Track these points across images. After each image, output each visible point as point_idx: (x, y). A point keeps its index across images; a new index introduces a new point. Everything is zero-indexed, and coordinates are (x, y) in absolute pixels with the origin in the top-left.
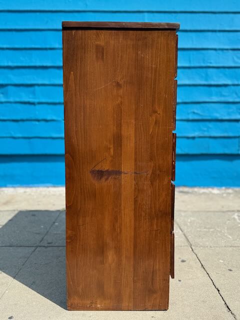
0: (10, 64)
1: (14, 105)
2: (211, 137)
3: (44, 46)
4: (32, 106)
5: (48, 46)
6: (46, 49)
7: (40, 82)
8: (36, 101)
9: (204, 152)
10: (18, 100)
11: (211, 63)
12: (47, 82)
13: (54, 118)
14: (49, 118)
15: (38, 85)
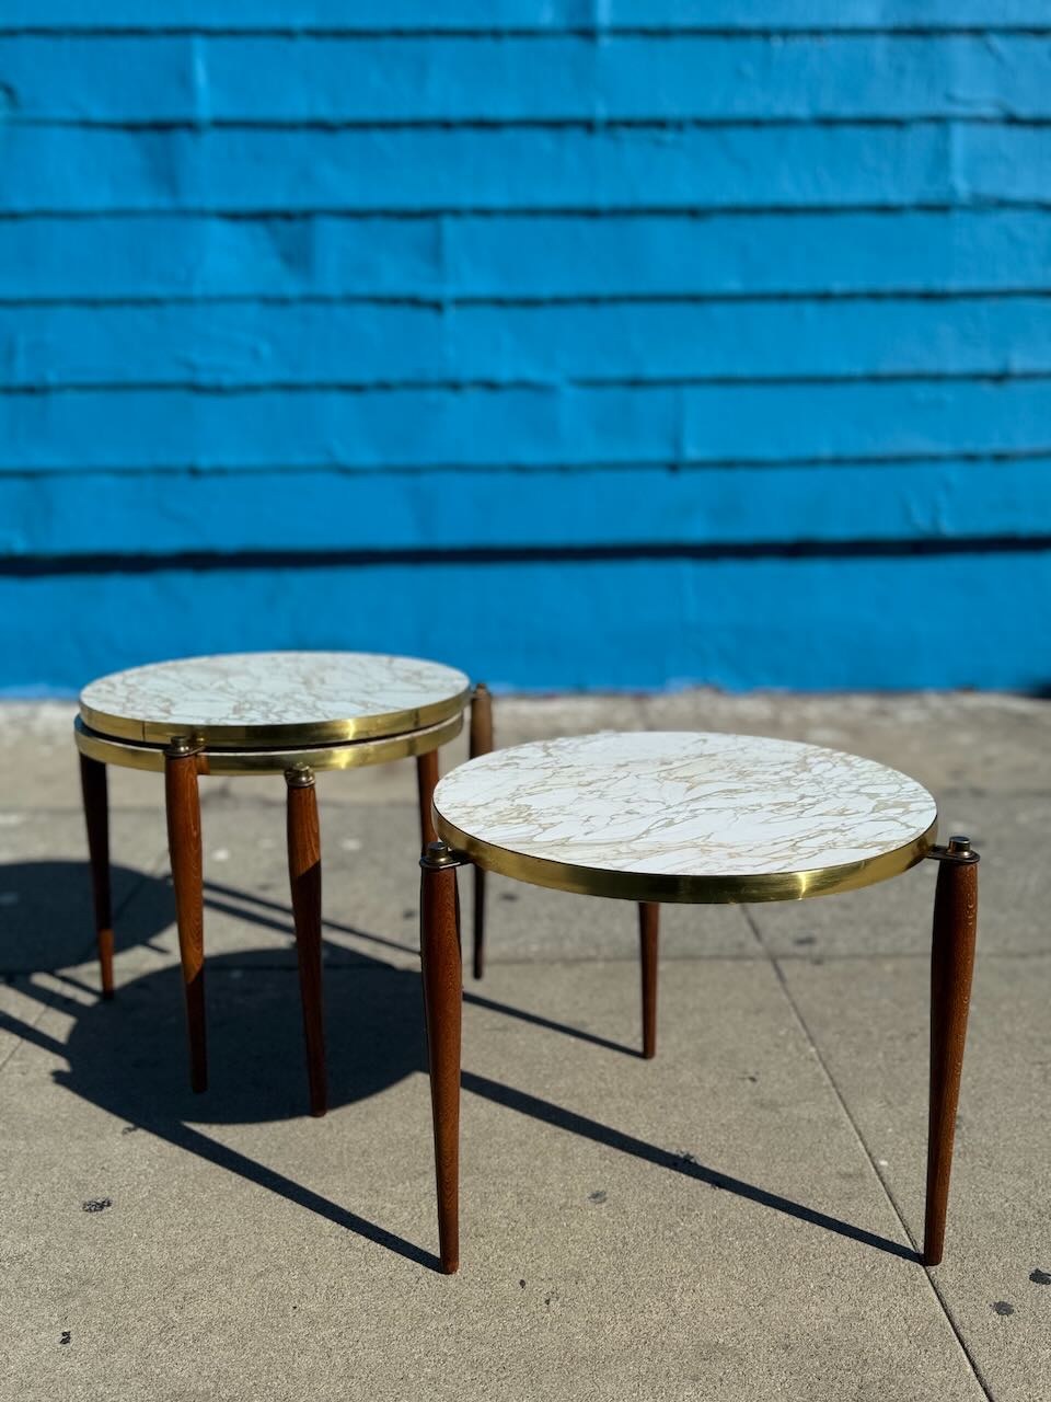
0: (324, 111)
1: (341, 312)
3: (484, 21)
4: (427, 316)
5: (506, 21)
6: (496, 34)
7: (467, 199)
8: (450, 290)
10: (363, 287)
12: (496, 198)
13: (532, 373)
14: (505, 374)
15: (456, 213)
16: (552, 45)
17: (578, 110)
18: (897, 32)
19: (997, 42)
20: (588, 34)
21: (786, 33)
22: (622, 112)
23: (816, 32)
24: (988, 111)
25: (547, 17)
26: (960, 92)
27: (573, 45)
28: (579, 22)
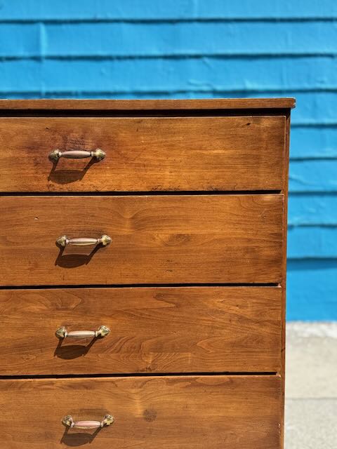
2: (323, 226)
9: (312, 254)
11: (322, 82)
16: (24, 63)
17: (34, 89)
18: (166, 57)
19: (207, 60)
20: (37, 59)
21: (119, 58)
22: (52, 89)
23: (131, 58)
24: (205, 88)
25: (21, 52)
26: (192, 81)
27: (32, 64)
28: (33, 54)
